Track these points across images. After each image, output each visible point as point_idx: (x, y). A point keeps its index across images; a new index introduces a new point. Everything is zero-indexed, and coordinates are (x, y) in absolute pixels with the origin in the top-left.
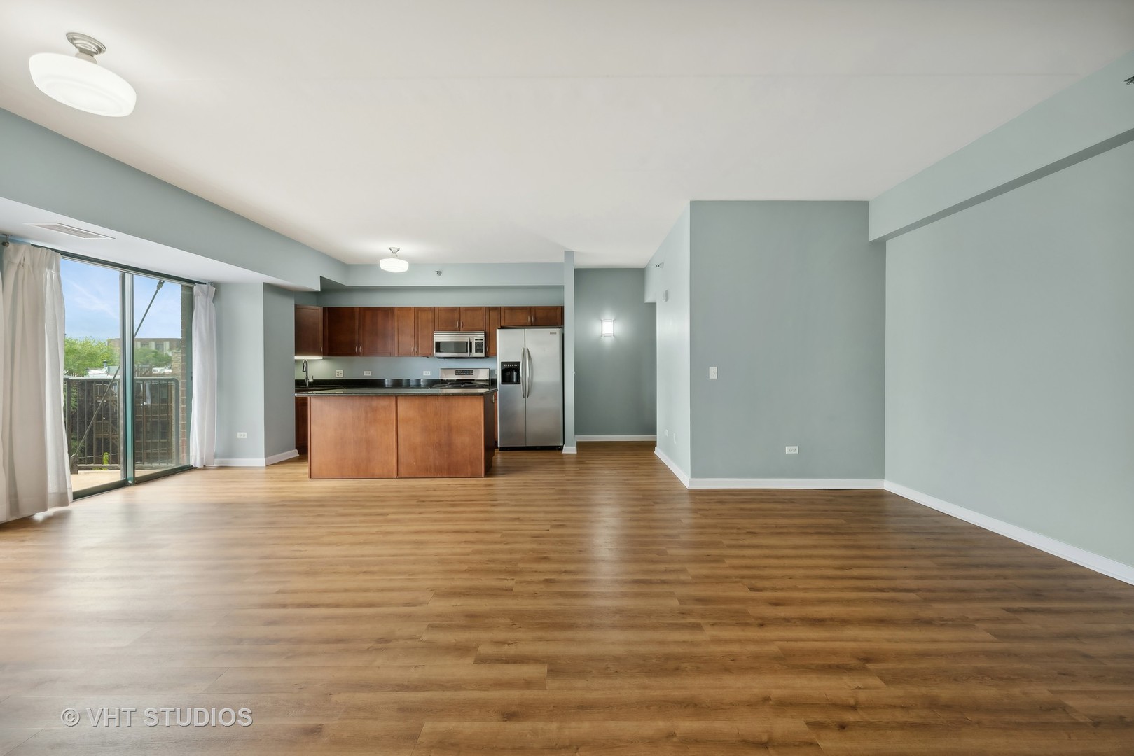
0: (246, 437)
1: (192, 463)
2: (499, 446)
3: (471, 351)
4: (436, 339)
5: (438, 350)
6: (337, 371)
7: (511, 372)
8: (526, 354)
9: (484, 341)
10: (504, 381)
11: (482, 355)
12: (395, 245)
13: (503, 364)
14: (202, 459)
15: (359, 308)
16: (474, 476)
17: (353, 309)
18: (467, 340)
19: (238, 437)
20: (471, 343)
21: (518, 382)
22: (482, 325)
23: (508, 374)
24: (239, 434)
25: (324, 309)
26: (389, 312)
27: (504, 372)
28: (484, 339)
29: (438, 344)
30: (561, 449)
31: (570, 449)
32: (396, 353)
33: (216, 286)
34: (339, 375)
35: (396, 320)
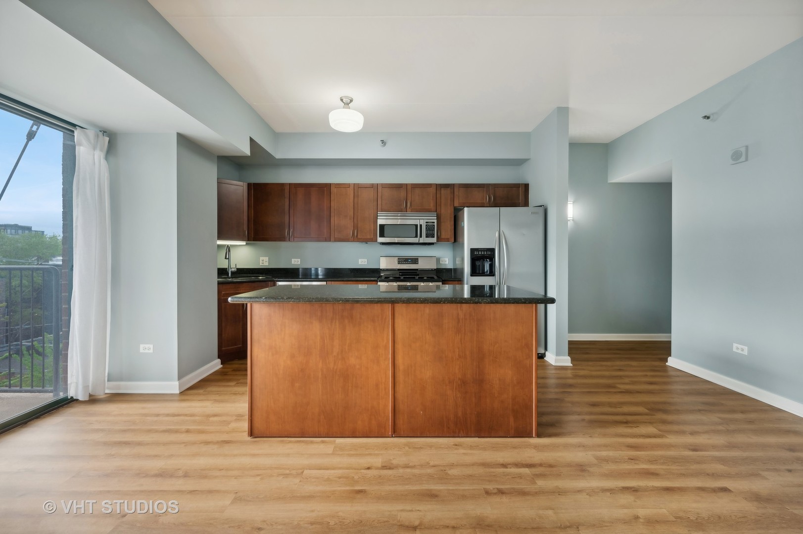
0: (151, 351)
1: (71, 393)
3: (421, 236)
4: (380, 221)
5: (382, 235)
6: (261, 258)
7: (483, 261)
8: (502, 239)
9: (436, 224)
10: (474, 272)
11: (434, 240)
12: (348, 91)
13: (473, 251)
14: (86, 387)
15: (290, 184)
17: (283, 185)
18: (417, 222)
19: (141, 351)
20: (421, 226)
21: (492, 273)
22: (432, 205)
23: (478, 263)
24: (142, 346)
25: (249, 185)
26: (324, 189)
27: (474, 260)
28: (435, 221)
29: (382, 227)
30: (542, 357)
31: (564, 360)
32: (332, 237)
33: (109, 135)
34: (265, 263)
35: (332, 198)
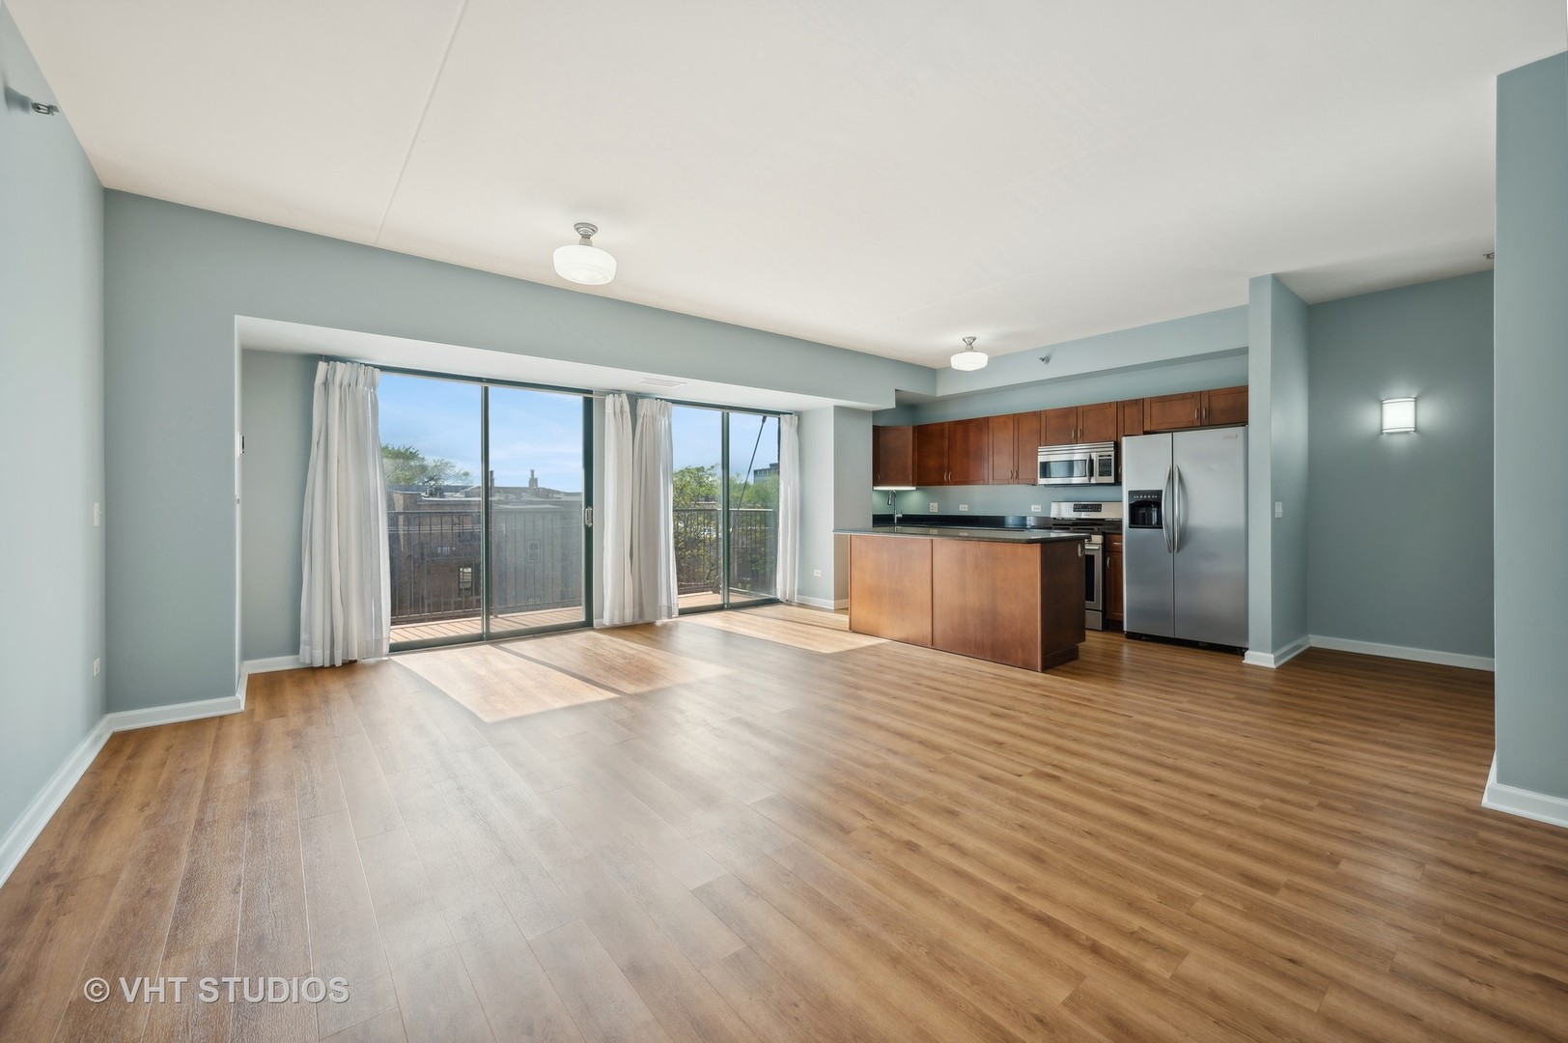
0: (820, 575)
1: (777, 595)
2: (1125, 629)
3: (1092, 475)
4: (1041, 459)
5: (1044, 474)
6: (930, 505)
7: (1145, 508)
8: (1175, 477)
9: (1113, 458)
10: (1134, 521)
11: (1111, 479)
12: (970, 334)
13: (1132, 493)
15: (948, 423)
16: (1028, 666)
18: (1088, 457)
19: (814, 575)
20: (1091, 462)
21: (1159, 525)
22: (1111, 432)
23: (1142, 511)
24: (814, 571)
25: (913, 428)
26: (982, 424)
27: (1134, 508)
28: (1113, 453)
29: (1044, 465)
30: (1240, 652)
31: (1261, 657)
32: (991, 482)
33: (799, 415)
34: (934, 509)
35: (991, 434)
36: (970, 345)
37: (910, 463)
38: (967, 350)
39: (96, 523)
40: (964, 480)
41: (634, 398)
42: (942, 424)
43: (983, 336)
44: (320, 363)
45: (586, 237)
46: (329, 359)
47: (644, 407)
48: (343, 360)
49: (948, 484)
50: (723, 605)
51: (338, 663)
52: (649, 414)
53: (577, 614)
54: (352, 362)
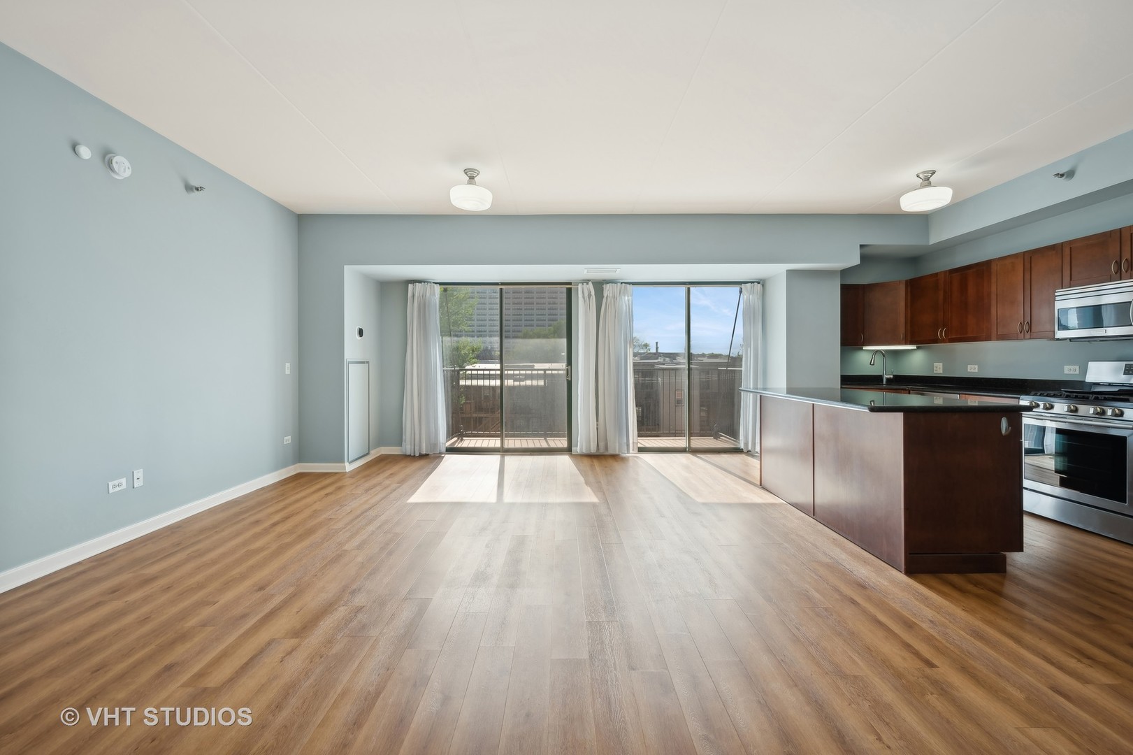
4: (1059, 304)
6: (935, 365)
25: (907, 282)
26: (983, 268)
32: (994, 335)
33: (762, 282)
34: (939, 370)
35: (994, 280)
36: (927, 180)
37: (902, 319)
38: (922, 186)
39: (288, 372)
40: (963, 336)
41: (599, 285)
42: (937, 274)
43: (944, 167)
44: (409, 285)
45: (472, 178)
46: (414, 281)
47: (608, 289)
48: (420, 281)
49: (943, 341)
50: (686, 448)
51: (417, 454)
52: (611, 295)
53: (562, 443)
54: (428, 282)
